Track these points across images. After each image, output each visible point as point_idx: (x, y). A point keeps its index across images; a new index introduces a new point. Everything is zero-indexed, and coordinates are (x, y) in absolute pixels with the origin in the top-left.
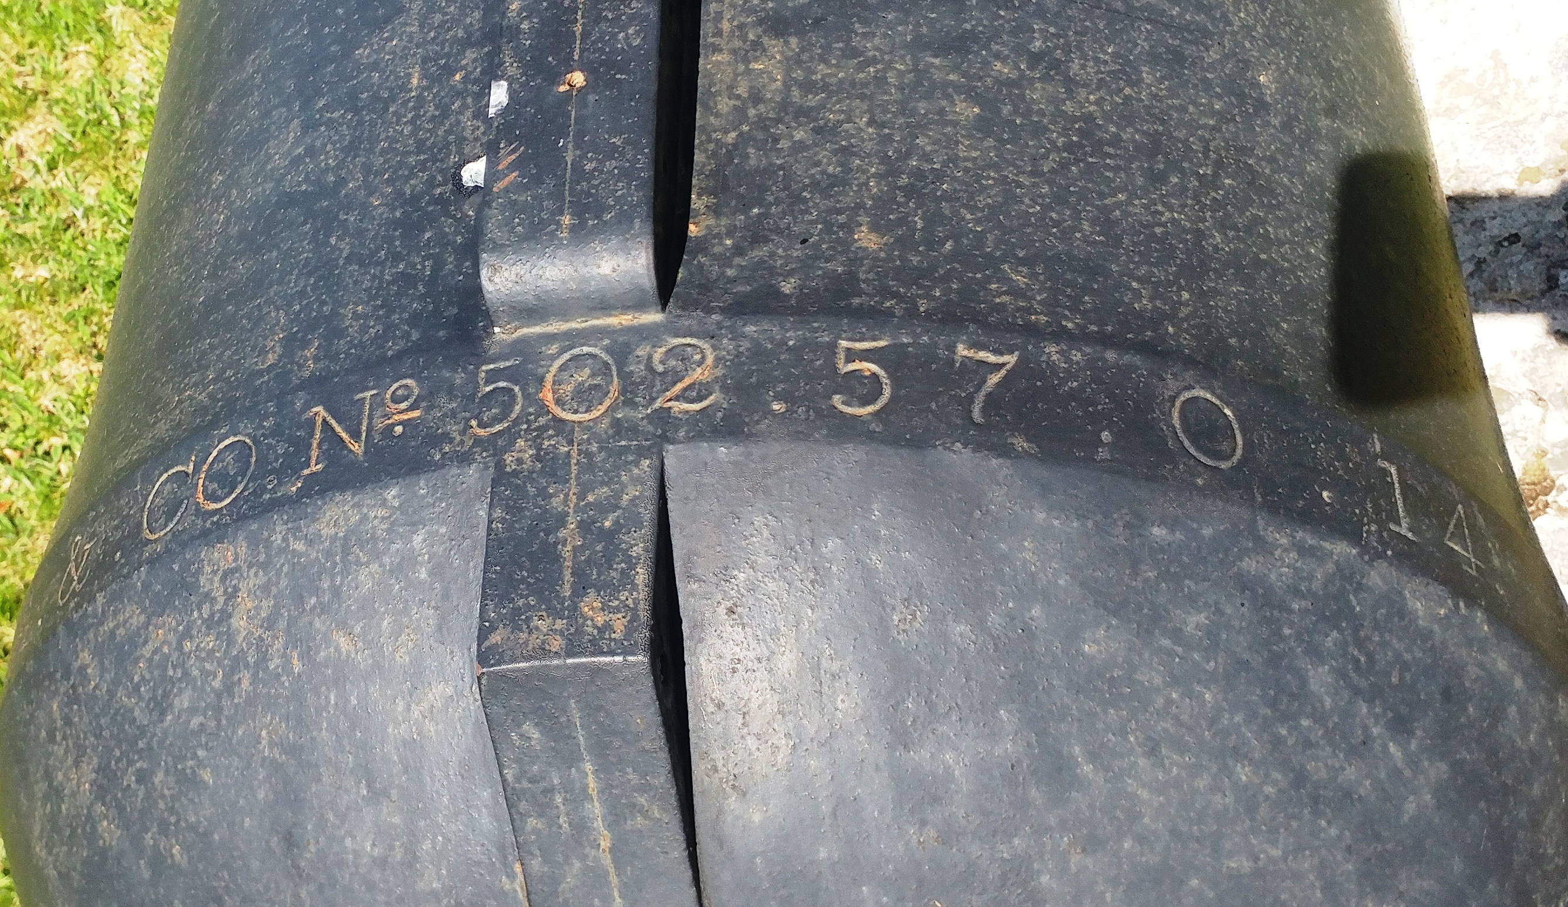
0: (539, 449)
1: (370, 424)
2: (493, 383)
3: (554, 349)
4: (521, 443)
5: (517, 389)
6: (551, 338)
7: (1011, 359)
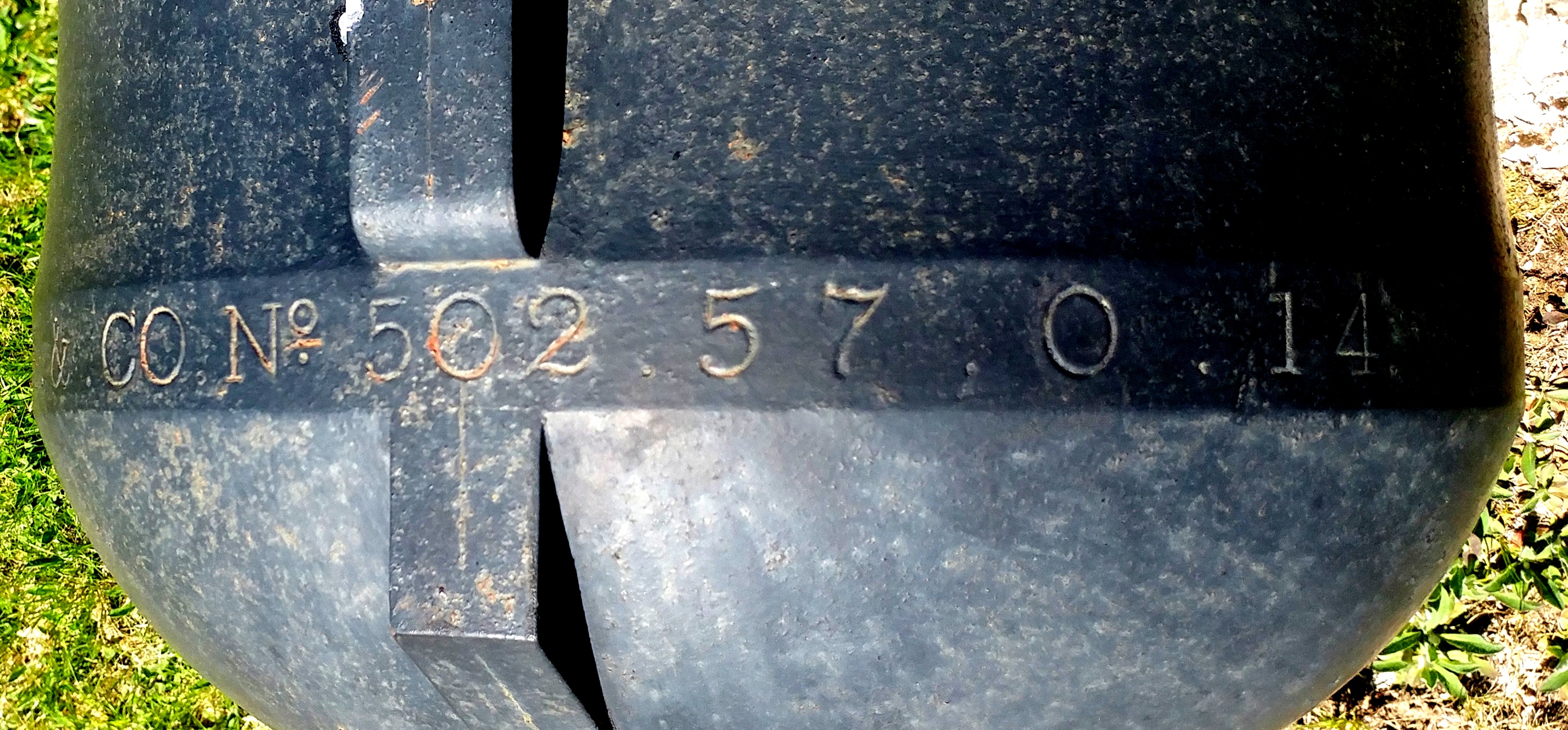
0: (430, 406)
1: (278, 342)
2: (383, 322)
3: (437, 292)
4: (413, 397)
5: (406, 333)
6: (433, 278)
7: (878, 294)
